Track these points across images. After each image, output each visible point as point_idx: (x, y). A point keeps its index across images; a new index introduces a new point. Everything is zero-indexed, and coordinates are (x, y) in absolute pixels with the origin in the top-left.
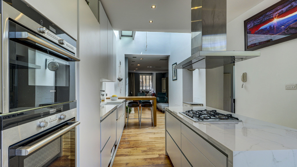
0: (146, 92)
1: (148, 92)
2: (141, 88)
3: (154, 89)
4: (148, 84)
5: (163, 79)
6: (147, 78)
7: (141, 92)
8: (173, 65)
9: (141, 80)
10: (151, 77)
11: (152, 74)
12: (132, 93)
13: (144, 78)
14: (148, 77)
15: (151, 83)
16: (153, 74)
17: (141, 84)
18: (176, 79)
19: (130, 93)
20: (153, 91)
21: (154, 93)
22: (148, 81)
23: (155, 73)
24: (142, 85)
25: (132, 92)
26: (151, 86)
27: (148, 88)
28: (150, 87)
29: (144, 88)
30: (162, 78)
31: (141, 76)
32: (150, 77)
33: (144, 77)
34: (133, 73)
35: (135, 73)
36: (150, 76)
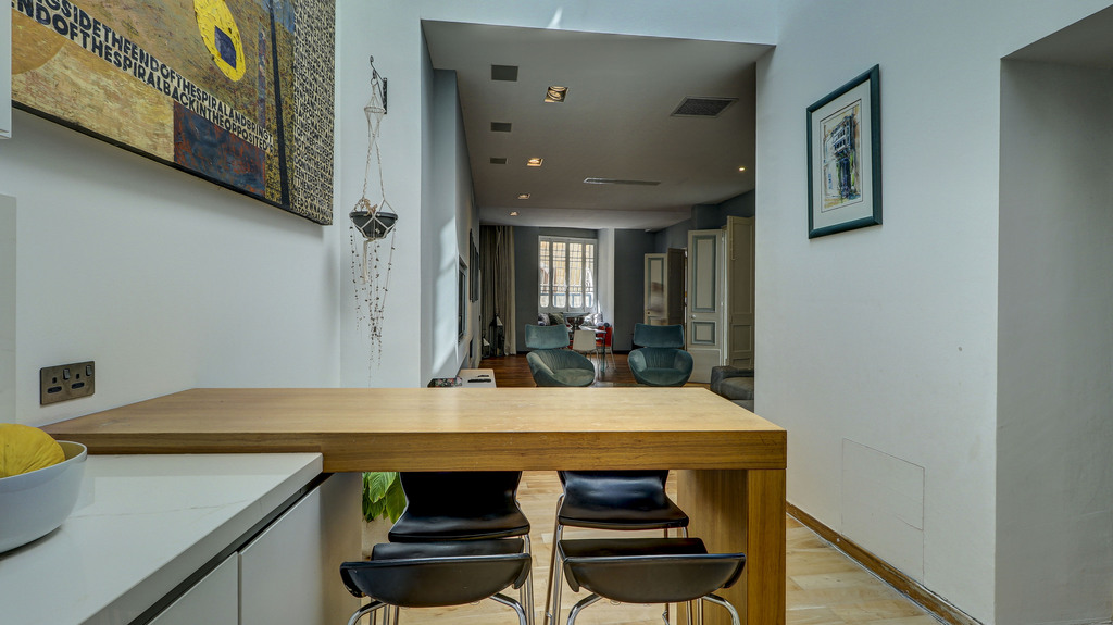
0: (571, 320)
1: (581, 321)
2: (544, 302)
3: (605, 307)
4: (575, 282)
5: (650, 259)
6: (575, 255)
7: (546, 318)
8: (812, 110)
9: (544, 265)
10: (590, 248)
11: (594, 234)
12: (499, 323)
13: (559, 254)
14: (576, 248)
15: (590, 280)
16: (601, 237)
17: (544, 284)
18: (874, 221)
19: (494, 323)
20: (601, 317)
21: (607, 325)
22: (576, 266)
23: (609, 228)
24: (551, 286)
25: (504, 321)
26: (591, 292)
27: (577, 303)
28: (587, 298)
29: (560, 303)
30: (647, 256)
31: (544, 245)
32: (587, 250)
33: (559, 247)
34: (505, 228)
35: (515, 227)
36: (587, 246)
